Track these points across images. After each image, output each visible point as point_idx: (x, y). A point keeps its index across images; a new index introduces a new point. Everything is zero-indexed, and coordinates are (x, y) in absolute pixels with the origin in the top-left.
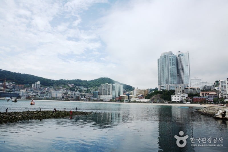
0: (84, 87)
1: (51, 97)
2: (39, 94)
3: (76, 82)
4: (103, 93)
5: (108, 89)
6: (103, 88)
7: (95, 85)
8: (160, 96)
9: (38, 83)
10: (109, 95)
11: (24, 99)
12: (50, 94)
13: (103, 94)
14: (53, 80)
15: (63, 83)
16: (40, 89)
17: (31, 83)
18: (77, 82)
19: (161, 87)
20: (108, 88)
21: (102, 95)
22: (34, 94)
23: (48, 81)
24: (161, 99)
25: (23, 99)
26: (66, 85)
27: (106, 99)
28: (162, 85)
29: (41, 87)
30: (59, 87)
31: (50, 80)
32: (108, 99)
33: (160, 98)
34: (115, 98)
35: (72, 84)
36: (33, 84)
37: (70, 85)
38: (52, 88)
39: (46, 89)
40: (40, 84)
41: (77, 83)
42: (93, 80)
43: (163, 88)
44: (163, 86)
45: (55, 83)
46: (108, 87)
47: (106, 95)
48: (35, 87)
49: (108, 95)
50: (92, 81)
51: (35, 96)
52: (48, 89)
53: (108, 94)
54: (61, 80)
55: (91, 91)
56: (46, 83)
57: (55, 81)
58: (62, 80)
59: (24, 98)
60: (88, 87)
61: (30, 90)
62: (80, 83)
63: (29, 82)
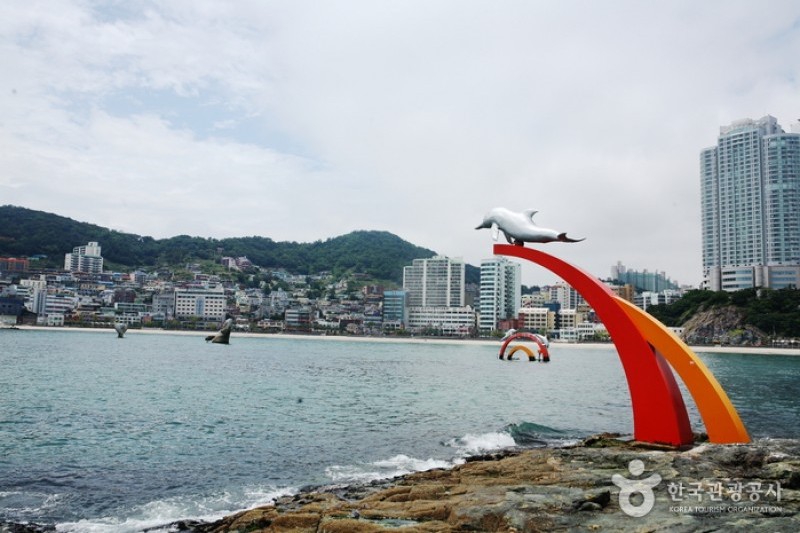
0: (292, 273)
1: (174, 315)
2: (108, 299)
3: (255, 250)
4: (424, 297)
5: (449, 282)
6: (425, 274)
7: (342, 264)
8: (736, 313)
9: (93, 249)
10: (458, 309)
11: (60, 325)
12: (163, 303)
13: (424, 304)
14: (148, 239)
15: (197, 255)
16: (104, 278)
17: (55, 252)
18: (256, 247)
19: (724, 277)
20: (449, 277)
21: (420, 309)
22: (87, 300)
23: (125, 240)
24: (747, 326)
25: (54, 325)
26: (213, 263)
27: (446, 326)
28: (729, 268)
29: (105, 268)
30: (186, 270)
31: (133, 237)
32: (456, 326)
33: (743, 322)
34: (494, 321)
35: (243, 260)
36: (69, 257)
37: (232, 264)
38: (156, 274)
39: (132, 276)
40: (99, 255)
41: (261, 254)
42: (324, 240)
43: (734, 279)
44: (734, 273)
45: (160, 251)
46: (449, 270)
47: (439, 310)
48: (79, 269)
49: (451, 309)
50: (318, 244)
51: (95, 308)
52: (139, 279)
53: (448, 304)
54: (182, 236)
55: (333, 291)
56: (123, 250)
57: (159, 242)
58: (188, 237)
59: (57, 322)
60: (306, 273)
61: (62, 282)
62: (273, 254)
63: (48, 247)
